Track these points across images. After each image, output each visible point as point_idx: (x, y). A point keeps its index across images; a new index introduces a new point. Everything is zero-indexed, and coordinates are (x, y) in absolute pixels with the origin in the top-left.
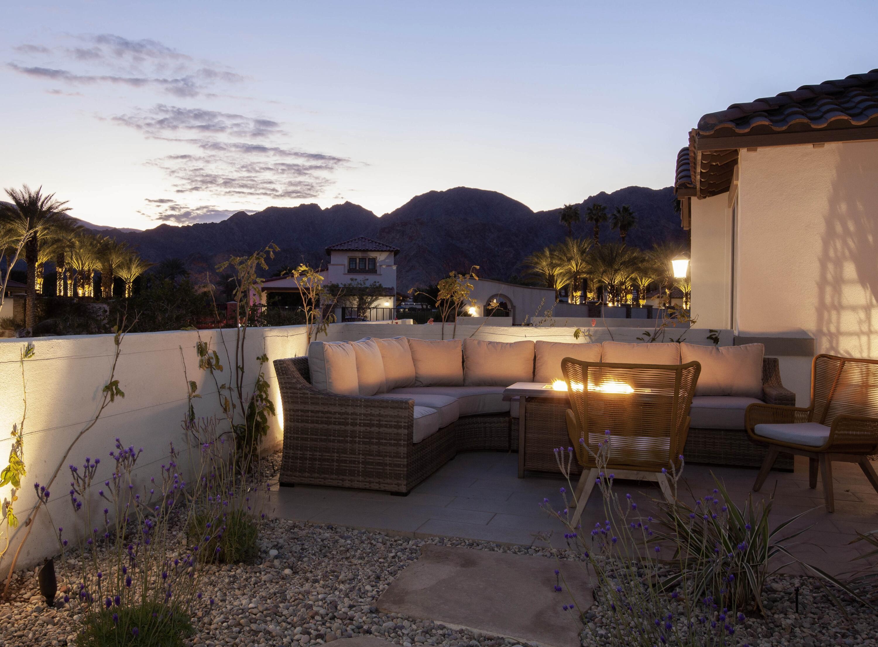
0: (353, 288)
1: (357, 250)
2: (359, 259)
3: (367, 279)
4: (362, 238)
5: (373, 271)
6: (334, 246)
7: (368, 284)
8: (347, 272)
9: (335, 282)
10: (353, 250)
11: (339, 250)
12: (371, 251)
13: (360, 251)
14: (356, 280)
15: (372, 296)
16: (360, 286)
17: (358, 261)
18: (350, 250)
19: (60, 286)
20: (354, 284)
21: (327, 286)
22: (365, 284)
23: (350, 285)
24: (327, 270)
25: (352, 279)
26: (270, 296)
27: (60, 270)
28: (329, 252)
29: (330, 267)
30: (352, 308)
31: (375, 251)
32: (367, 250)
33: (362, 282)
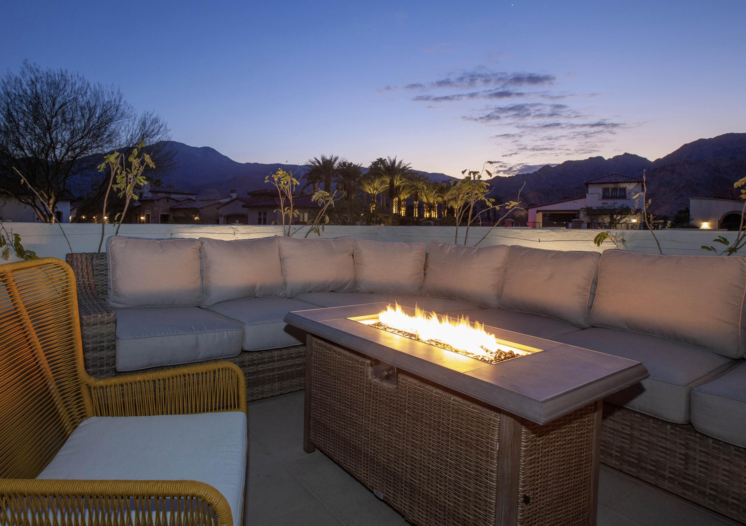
0: (605, 209)
1: (609, 183)
2: (612, 189)
3: (616, 203)
4: (615, 174)
5: (624, 197)
6: (591, 181)
7: (617, 206)
8: (601, 198)
9: (589, 206)
10: (606, 183)
11: (595, 183)
12: (621, 182)
13: (612, 183)
14: (607, 203)
15: (621, 215)
16: (610, 208)
17: (610, 190)
18: (603, 183)
19: (416, 211)
20: (606, 206)
21: (584, 208)
22: (614, 206)
23: (602, 207)
24: (585, 197)
25: (603, 203)
26: (544, 216)
27: (416, 203)
28: (587, 185)
29: (587, 195)
30: (605, 223)
31: (624, 182)
32: (618, 183)
33: (612, 205)
